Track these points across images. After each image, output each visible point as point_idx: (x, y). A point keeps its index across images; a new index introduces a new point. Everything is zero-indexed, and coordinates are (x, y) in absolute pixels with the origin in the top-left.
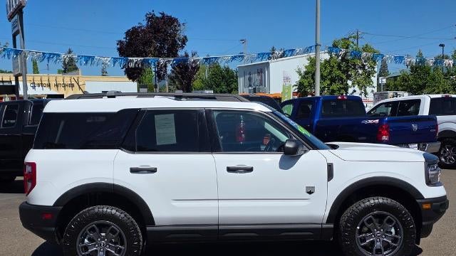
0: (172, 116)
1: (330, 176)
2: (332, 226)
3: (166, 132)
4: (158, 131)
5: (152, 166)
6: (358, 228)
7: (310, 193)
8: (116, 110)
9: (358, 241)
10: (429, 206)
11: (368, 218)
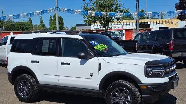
0: (48, 41)
1: (100, 69)
2: (101, 92)
3: (45, 47)
4: (43, 47)
5: (38, 60)
6: (112, 94)
7: (92, 76)
8: (32, 38)
9: (112, 100)
10: (145, 87)
11: (116, 90)
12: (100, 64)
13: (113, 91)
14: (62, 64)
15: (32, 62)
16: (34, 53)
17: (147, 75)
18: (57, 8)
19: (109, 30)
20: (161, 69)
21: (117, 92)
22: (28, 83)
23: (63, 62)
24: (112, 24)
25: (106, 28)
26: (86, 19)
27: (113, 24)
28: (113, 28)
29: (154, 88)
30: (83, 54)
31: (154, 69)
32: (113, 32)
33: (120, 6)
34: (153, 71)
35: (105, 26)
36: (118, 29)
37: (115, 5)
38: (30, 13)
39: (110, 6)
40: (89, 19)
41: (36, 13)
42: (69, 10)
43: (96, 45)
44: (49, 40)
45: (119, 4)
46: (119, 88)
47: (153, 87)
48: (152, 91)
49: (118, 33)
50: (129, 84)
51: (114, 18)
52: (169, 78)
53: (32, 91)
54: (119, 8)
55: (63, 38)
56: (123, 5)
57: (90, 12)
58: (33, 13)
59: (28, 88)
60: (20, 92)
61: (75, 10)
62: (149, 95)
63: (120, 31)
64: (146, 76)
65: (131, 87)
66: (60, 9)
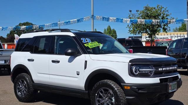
2: (87, 92)
4: (40, 45)
5: (33, 59)
7: (78, 74)
9: (97, 102)
10: (129, 88)
11: (100, 90)
12: (86, 62)
13: (98, 91)
14: (53, 61)
15: (29, 60)
16: (32, 52)
17: (131, 73)
18: (93, 16)
19: (157, 40)
20: (150, 68)
21: (102, 92)
22: (25, 82)
23: (53, 60)
24: (158, 34)
25: (151, 38)
26: (132, 29)
27: (160, 34)
28: (161, 38)
29: (139, 89)
30: (70, 51)
31: (142, 67)
32: (160, 43)
33: (167, 16)
34: (141, 70)
35: (150, 36)
36: (167, 40)
37: (162, 15)
38: (67, 21)
39: (156, 16)
40: (134, 29)
41: (72, 21)
42: (104, 18)
43: (87, 43)
44: (45, 38)
45: (166, 13)
46: (103, 88)
47: (137, 88)
48: (136, 92)
49: (166, 44)
50: (112, 84)
51: (160, 28)
52: (160, 79)
53: (28, 90)
54: (167, 17)
55: (57, 36)
56: (170, 15)
57: (125, 19)
58: (70, 21)
59: (25, 87)
60: (19, 92)
61: (110, 18)
62: (134, 97)
63: (168, 41)
64: (130, 75)
65: (114, 87)
66: (95, 17)
